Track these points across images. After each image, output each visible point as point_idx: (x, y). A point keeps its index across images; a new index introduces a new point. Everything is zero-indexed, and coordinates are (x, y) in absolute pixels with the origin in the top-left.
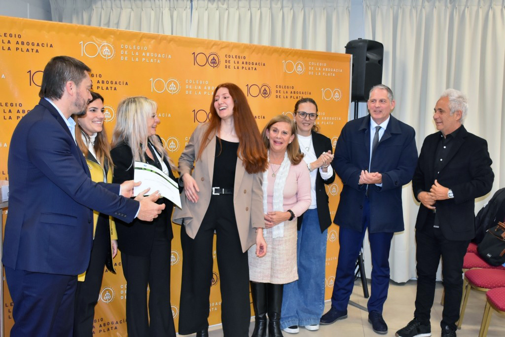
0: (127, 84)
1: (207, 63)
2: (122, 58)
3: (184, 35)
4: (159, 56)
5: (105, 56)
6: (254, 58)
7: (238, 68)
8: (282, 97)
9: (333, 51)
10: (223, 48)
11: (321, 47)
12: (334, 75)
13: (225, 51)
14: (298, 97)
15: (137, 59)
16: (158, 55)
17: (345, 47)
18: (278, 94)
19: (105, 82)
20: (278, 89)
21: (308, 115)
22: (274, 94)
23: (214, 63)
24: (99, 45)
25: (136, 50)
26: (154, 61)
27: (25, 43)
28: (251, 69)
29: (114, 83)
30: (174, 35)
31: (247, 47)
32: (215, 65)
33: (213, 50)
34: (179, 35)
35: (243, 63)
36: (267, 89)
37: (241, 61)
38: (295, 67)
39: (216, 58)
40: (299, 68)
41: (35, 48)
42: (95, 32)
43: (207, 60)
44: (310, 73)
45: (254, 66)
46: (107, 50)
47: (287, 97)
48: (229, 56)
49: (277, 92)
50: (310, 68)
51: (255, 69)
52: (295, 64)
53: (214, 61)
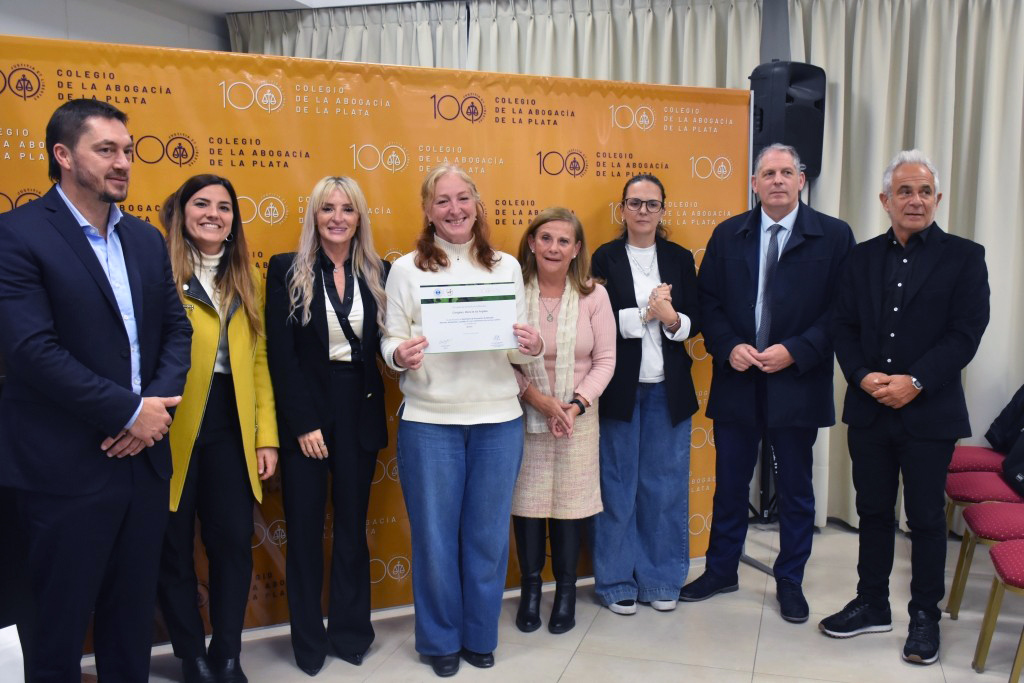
0: (307, 155)
1: (460, 114)
2: (298, 109)
4: (368, 103)
5: (266, 106)
6: (553, 101)
7: (520, 121)
8: (608, 174)
10: (490, 85)
12: (715, 130)
13: (495, 91)
15: (326, 111)
16: (365, 102)
18: (601, 169)
19: (267, 153)
20: (602, 160)
21: (644, 204)
22: (592, 169)
23: (473, 113)
24: (254, 88)
25: (324, 94)
26: (357, 112)
27: (122, 88)
28: (546, 122)
29: (284, 154)
31: (538, 82)
32: (475, 118)
33: (474, 88)
35: (530, 112)
36: (579, 159)
37: (526, 108)
38: (634, 117)
39: (477, 104)
40: (644, 119)
41: (140, 95)
42: (246, 64)
43: (460, 108)
44: (665, 127)
45: (553, 118)
46: (269, 94)
47: (619, 174)
48: (504, 100)
49: (598, 164)
50: (665, 119)
51: (555, 123)
52: (635, 112)
53: (472, 111)
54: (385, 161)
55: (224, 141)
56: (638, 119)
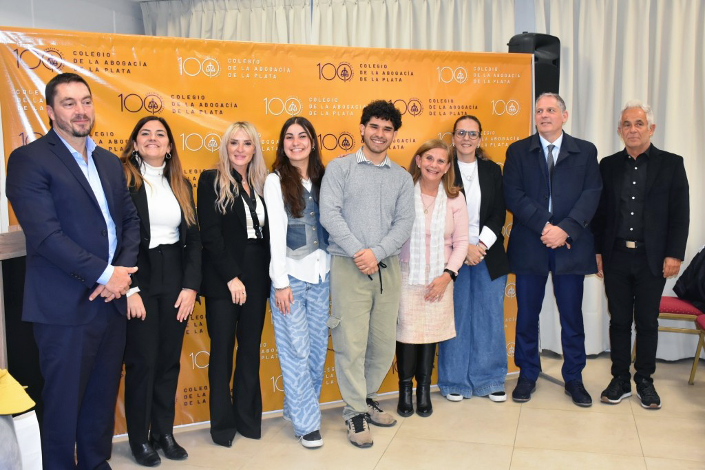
0: (236, 106)
1: (337, 75)
2: (230, 75)
3: (304, 43)
4: (276, 70)
5: (209, 73)
6: (399, 66)
7: (377, 80)
8: (437, 114)
9: (494, 51)
10: (357, 56)
11: (478, 47)
12: (508, 82)
13: (361, 60)
14: (461, 113)
15: (248, 76)
16: (273, 69)
17: (508, 44)
18: (432, 110)
19: (209, 105)
20: (432, 104)
21: (467, 134)
22: (426, 110)
23: (345, 75)
24: (201, 61)
25: (246, 65)
26: (268, 76)
27: (115, 63)
28: (394, 80)
30: (291, 43)
31: (388, 53)
32: (347, 78)
33: (344, 59)
34: (298, 43)
35: (384, 73)
36: (417, 104)
37: (380, 71)
38: (454, 75)
39: (348, 69)
40: (460, 76)
41: (127, 67)
42: (195, 45)
43: (337, 72)
44: (475, 81)
45: (399, 77)
46: (210, 65)
47: (444, 114)
48: (365, 66)
49: (430, 107)
50: (475, 75)
51: (400, 80)
52: (454, 71)
53: (345, 73)
54: (287, 108)
55: (181, 97)
56: (456, 76)
